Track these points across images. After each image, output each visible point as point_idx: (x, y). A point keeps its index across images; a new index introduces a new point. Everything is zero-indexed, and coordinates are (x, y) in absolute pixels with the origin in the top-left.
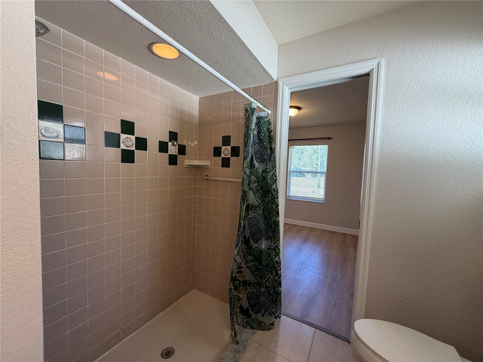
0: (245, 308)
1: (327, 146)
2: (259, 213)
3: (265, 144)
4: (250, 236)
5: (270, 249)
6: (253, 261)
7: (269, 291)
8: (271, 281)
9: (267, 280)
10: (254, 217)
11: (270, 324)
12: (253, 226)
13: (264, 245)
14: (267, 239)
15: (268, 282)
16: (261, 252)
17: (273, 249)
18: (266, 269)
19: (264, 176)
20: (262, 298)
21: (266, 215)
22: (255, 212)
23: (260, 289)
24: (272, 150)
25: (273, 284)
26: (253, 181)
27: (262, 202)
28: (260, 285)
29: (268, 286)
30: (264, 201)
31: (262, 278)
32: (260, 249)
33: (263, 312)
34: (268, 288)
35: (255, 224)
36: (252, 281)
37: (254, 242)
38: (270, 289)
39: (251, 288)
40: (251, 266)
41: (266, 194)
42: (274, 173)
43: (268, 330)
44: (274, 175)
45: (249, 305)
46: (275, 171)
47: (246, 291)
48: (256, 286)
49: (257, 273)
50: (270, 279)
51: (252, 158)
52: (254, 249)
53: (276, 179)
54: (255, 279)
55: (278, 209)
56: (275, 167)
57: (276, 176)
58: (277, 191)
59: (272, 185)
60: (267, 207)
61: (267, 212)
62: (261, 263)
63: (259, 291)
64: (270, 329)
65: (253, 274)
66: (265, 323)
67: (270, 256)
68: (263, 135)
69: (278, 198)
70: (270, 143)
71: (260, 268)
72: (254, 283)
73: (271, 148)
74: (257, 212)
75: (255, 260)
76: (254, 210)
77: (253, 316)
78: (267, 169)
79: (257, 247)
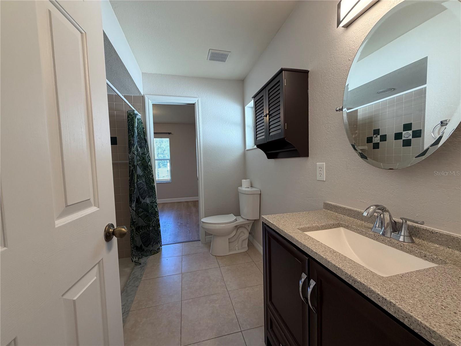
0: (139, 247)
1: (168, 139)
2: (144, 181)
3: (142, 136)
4: (140, 196)
5: (152, 202)
6: (143, 212)
7: (155, 229)
8: (155, 222)
9: (153, 222)
10: (141, 183)
11: (158, 249)
12: (141, 188)
13: (148, 201)
14: (150, 197)
15: (153, 223)
16: (147, 205)
17: (154, 203)
18: (152, 215)
19: (143, 156)
20: (151, 234)
21: (147, 182)
22: (141, 180)
23: (149, 229)
24: (146, 141)
25: (156, 224)
26: (139, 160)
27: (144, 173)
28: (149, 226)
29: (154, 226)
30: (145, 173)
31: (150, 221)
32: (146, 203)
33: (152, 243)
34: (154, 227)
35: (142, 188)
36: (143, 225)
37: (143, 199)
38: (155, 227)
39: (142, 230)
40: (142, 215)
41: (146, 168)
42: (148, 155)
43: (156, 253)
44: (149, 156)
45: (142, 243)
46: (149, 154)
47: (140, 233)
48: (146, 228)
49: (146, 219)
50: (155, 221)
51: (137, 146)
52: (143, 204)
53: (150, 159)
54: (145, 223)
55: (153, 178)
56: (149, 151)
57: (150, 157)
58: (152, 167)
59: (148, 163)
60: (148, 177)
61: (147, 180)
62: (148, 212)
63: (149, 230)
64: (158, 252)
65: (144, 220)
66: (154, 250)
67: (153, 207)
68: (140, 130)
69: (152, 171)
70: (144, 136)
71: (148, 215)
72: (144, 226)
73: (145, 139)
74: (143, 179)
75: (144, 211)
76: (141, 178)
77: (146, 249)
78: (145, 152)
79: (145, 202)
